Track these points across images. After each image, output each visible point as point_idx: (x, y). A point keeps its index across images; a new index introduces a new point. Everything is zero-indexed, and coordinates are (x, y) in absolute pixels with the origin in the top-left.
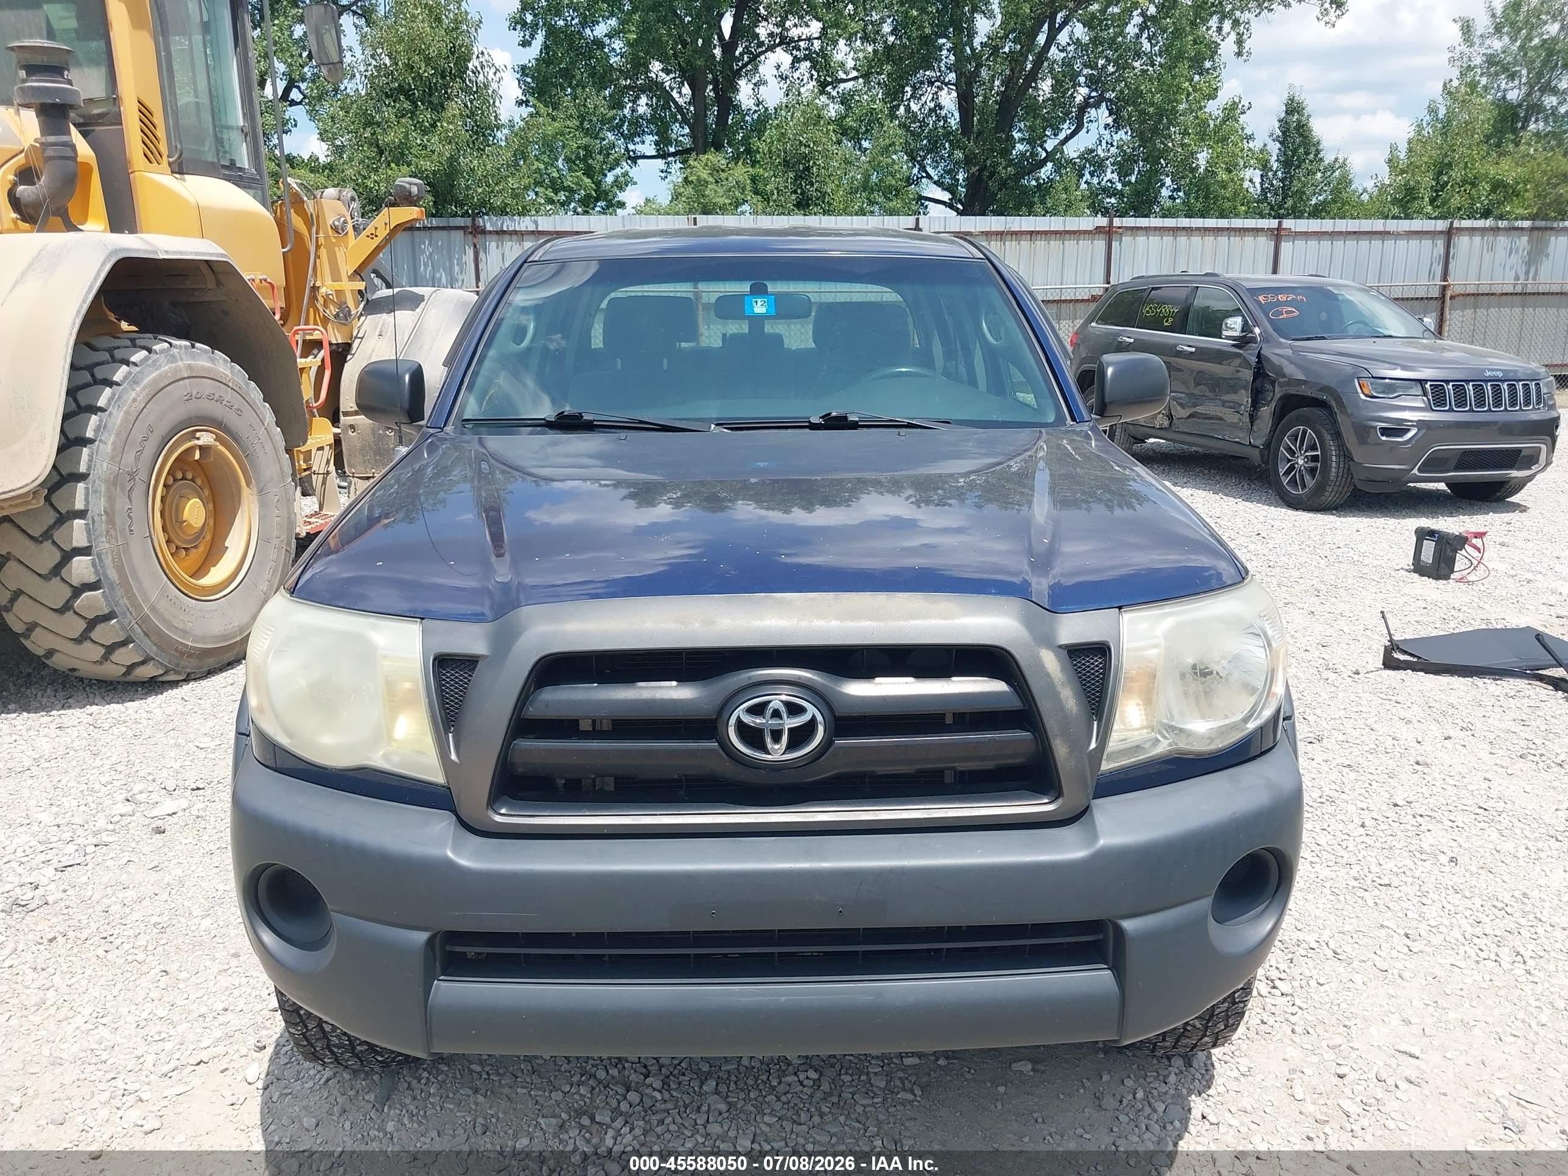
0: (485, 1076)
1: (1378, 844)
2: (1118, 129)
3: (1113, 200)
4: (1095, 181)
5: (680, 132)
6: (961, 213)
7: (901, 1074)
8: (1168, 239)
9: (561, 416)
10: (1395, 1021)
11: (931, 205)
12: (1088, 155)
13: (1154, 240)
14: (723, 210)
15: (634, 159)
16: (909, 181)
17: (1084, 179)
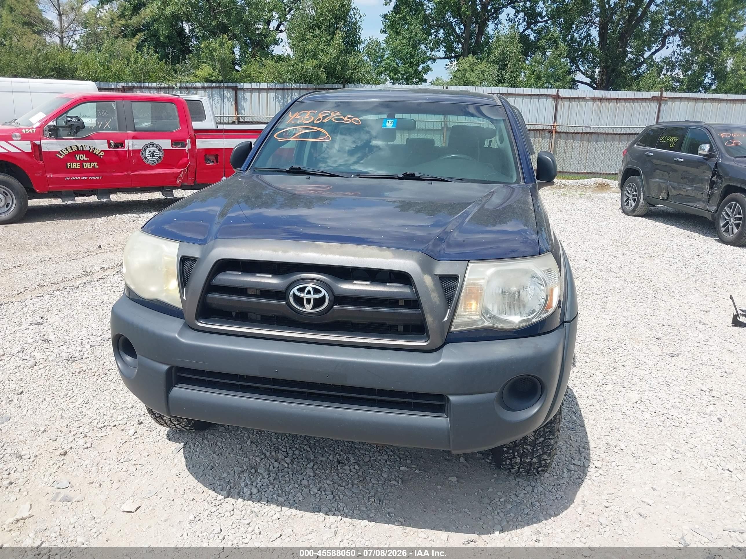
0: (221, 448)
1: (683, 407)
2: (685, 47)
3: (678, 84)
4: (669, 73)
5: (458, 47)
6: (595, 89)
7: (396, 474)
8: (692, 104)
9: (292, 168)
10: (647, 488)
11: (580, 85)
12: (667, 61)
13: (684, 104)
14: (473, 84)
15: (434, 60)
16: (569, 72)
17: (663, 73)
